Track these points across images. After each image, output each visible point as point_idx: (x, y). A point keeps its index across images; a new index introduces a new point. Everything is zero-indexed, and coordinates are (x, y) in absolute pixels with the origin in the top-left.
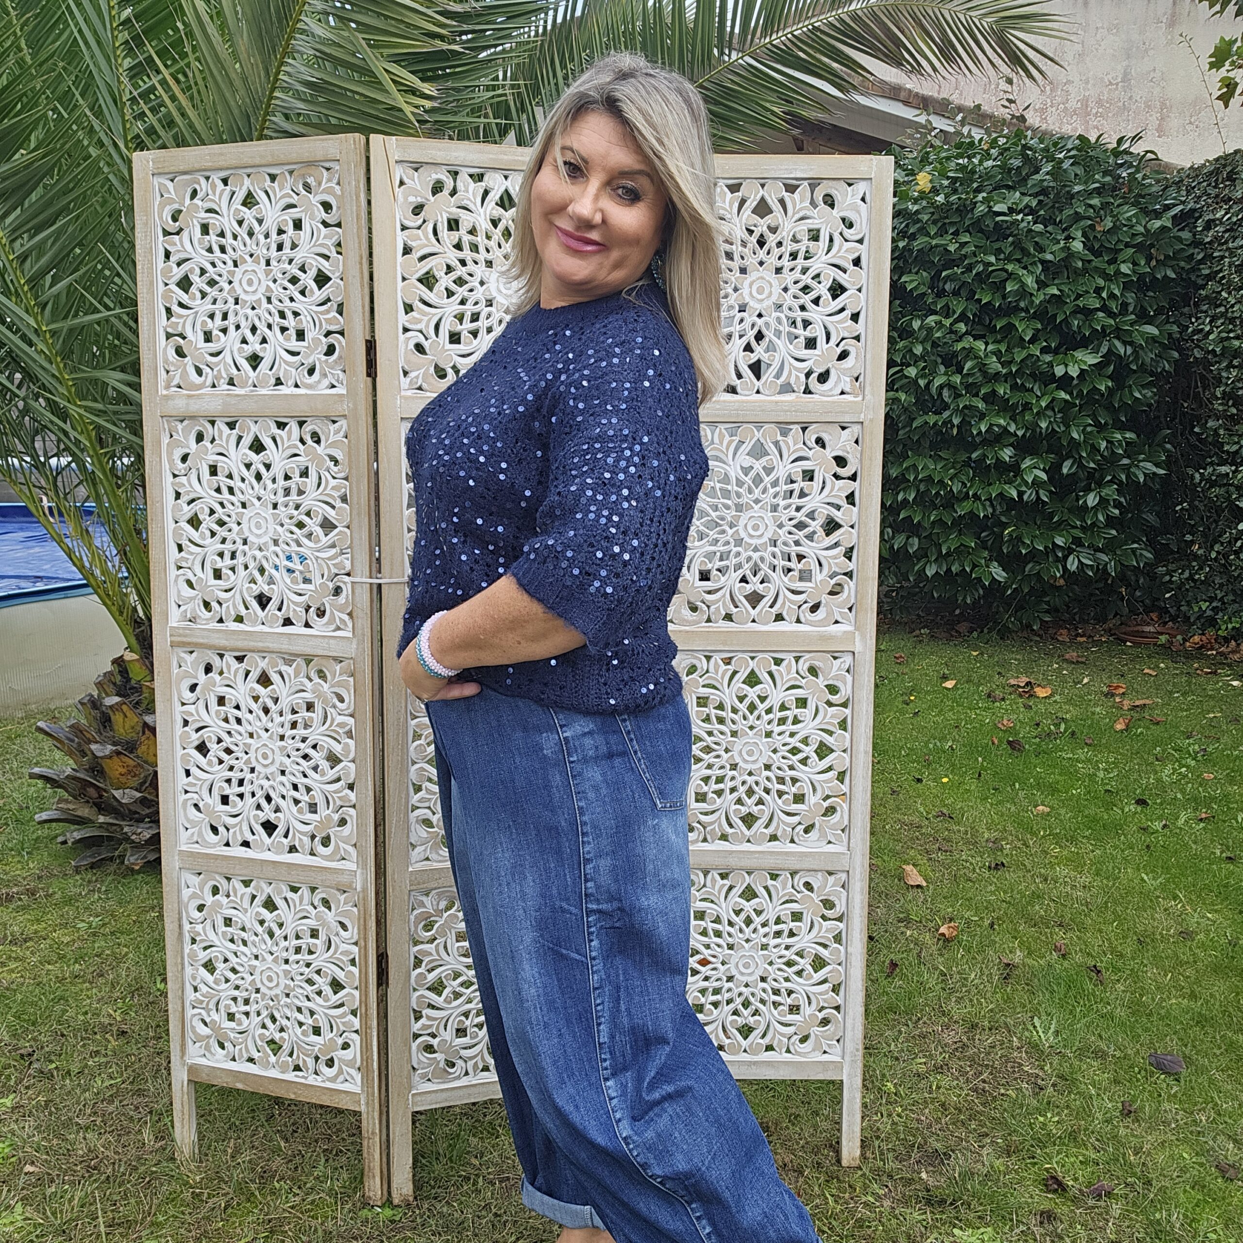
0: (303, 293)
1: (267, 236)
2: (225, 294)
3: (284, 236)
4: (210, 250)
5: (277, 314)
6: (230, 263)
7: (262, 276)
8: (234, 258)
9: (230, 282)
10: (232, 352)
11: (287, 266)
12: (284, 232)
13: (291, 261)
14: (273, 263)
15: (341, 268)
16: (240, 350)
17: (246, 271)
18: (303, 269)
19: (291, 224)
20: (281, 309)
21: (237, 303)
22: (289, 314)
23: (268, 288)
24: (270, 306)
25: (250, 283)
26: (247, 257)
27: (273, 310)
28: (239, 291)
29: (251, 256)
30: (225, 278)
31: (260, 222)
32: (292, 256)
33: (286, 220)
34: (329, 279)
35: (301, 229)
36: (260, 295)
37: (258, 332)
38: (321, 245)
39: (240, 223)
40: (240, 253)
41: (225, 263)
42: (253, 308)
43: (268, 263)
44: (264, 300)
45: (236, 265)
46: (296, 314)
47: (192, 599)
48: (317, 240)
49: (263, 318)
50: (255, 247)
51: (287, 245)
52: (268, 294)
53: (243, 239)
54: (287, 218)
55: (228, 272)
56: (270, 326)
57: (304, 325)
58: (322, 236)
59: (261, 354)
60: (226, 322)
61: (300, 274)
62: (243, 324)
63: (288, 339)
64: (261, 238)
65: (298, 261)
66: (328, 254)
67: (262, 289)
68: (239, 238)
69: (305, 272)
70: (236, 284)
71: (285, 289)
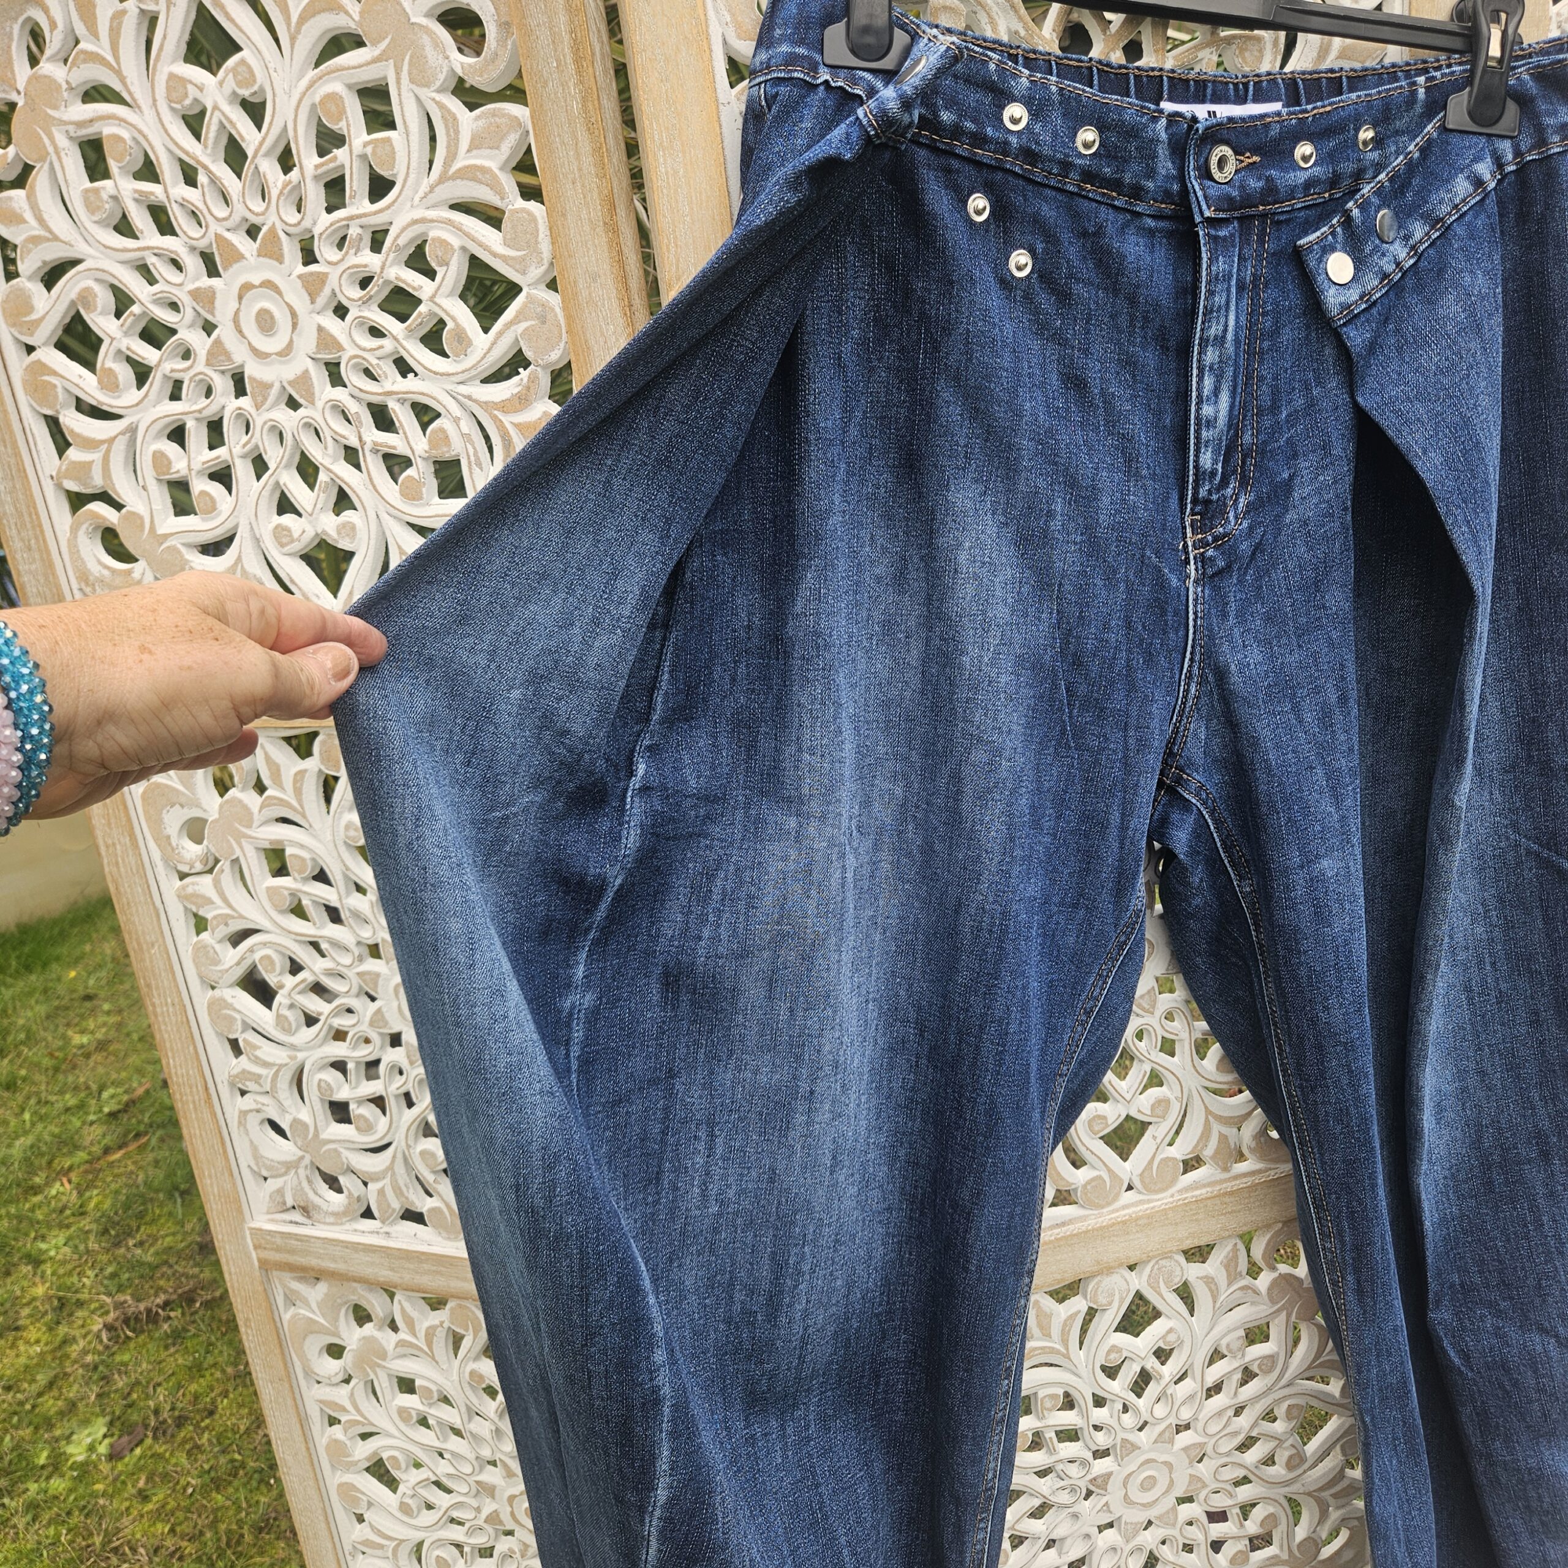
0: (433, 339)
1: (286, 161)
2: (200, 365)
3: (340, 154)
4: (124, 227)
5: (367, 419)
6: (193, 264)
7: (297, 298)
8: (202, 244)
9: (209, 328)
10: (257, 541)
11: (370, 260)
12: (340, 140)
13: (377, 242)
14: (326, 252)
15: (545, 247)
16: (280, 533)
17: (246, 287)
18: (419, 261)
19: (354, 110)
20: (375, 399)
21: (240, 390)
22: (403, 416)
23: (324, 338)
24: (339, 393)
25: (266, 323)
26: (240, 241)
27: (353, 407)
28: (240, 355)
29: (253, 232)
30: (189, 314)
31: (255, 111)
32: (378, 221)
33: (332, 97)
34: (514, 290)
35: (391, 125)
36: (302, 363)
37: (322, 477)
38: (468, 173)
39: (194, 123)
40: (215, 228)
41: (176, 264)
42: (293, 404)
43: (309, 257)
44: (319, 378)
45: (213, 271)
46: (425, 414)
47: (290, 1166)
48: (451, 157)
49: (326, 434)
50: (258, 206)
51: (357, 184)
52: (329, 357)
53: (213, 180)
54: (336, 87)
55: (195, 294)
56: (351, 455)
57: (457, 448)
58: (464, 143)
59: (344, 544)
60: (221, 452)
61: (413, 280)
62: (273, 456)
63: (412, 494)
64: (270, 168)
65: (399, 238)
66: (494, 199)
67: (307, 342)
68: (202, 178)
69: (431, 274)
70: (224, 332)
71: (376, 332)
